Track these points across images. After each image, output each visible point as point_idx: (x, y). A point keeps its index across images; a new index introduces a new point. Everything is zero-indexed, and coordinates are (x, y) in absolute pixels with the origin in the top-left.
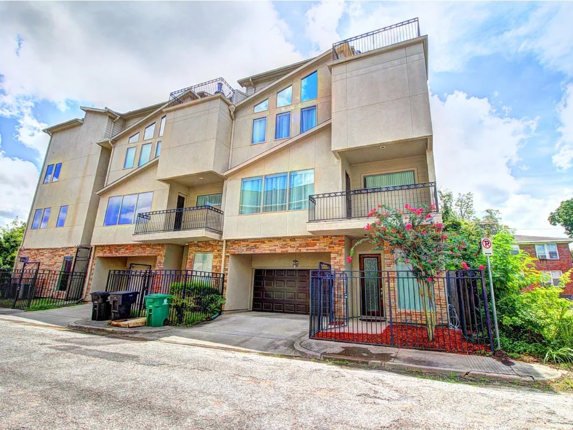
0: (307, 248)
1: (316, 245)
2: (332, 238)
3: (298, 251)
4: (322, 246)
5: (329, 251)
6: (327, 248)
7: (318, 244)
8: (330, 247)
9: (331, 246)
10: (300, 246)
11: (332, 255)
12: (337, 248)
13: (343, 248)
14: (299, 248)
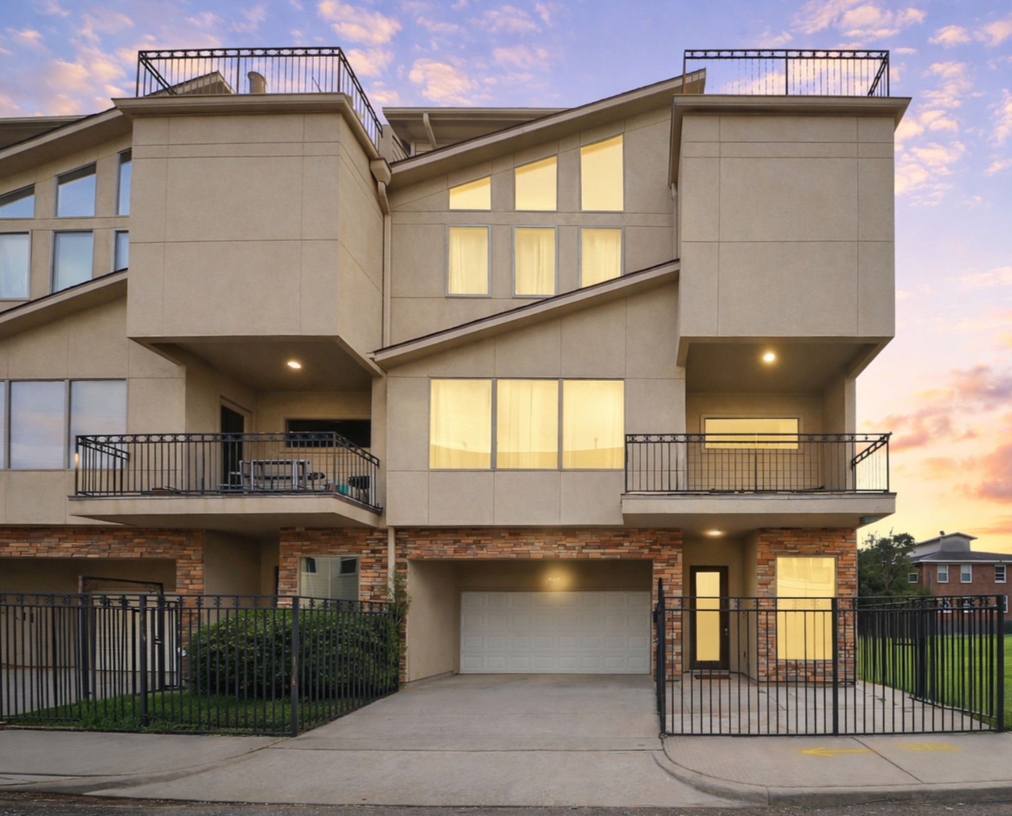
0: (602, 551)
1: (622, 545)
2: (657, 532)
3: (581, 556)
4: (635, 547)
5: (651, 556)
6: (646, 551)
7: (626, 544)
8: (651, 550)
9: (654, 547)
10: (587, 546)
11: (657, 566)
12: (666, 553)
13: (678, 552)
14: (584, 551)
